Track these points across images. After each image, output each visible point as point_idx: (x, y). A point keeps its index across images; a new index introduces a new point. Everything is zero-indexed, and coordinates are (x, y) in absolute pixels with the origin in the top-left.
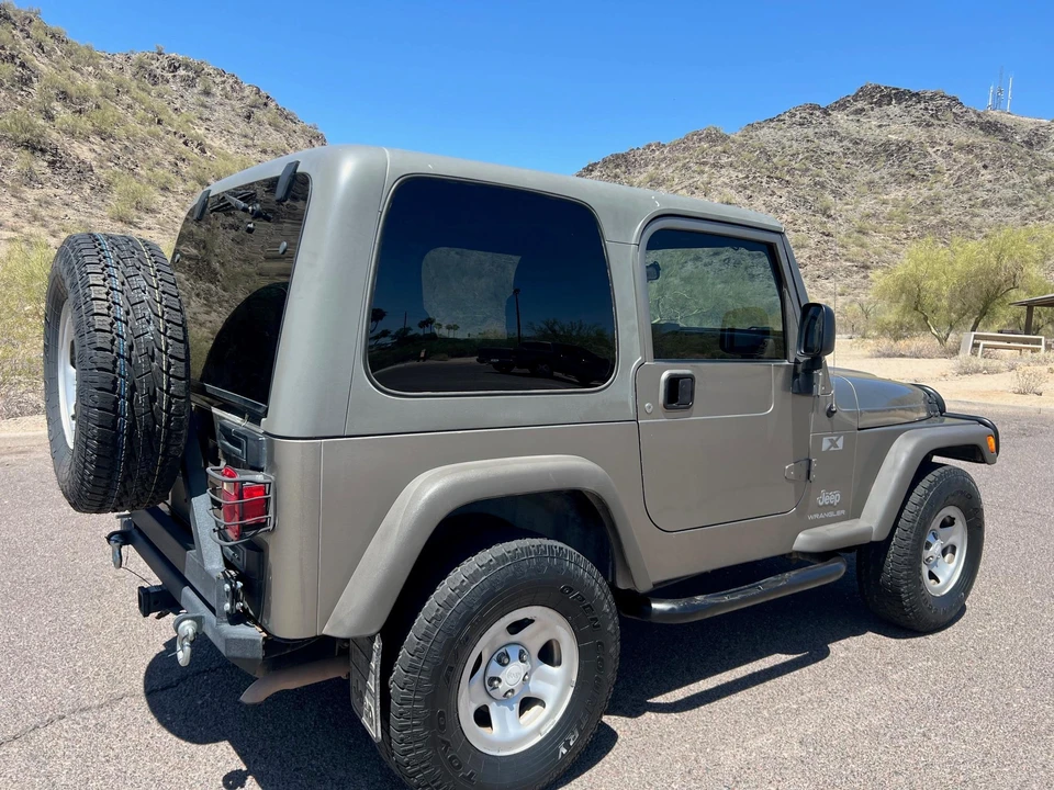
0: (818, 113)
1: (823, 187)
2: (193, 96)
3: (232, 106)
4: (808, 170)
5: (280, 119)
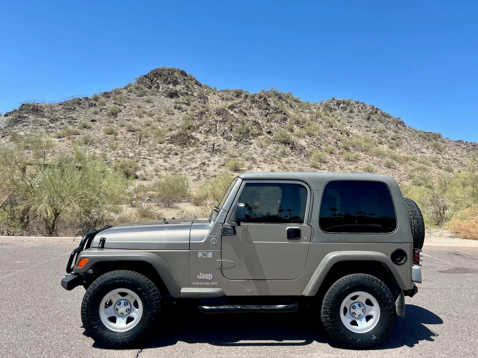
2: (346, 114)
3: (361, 115)
5: (382, 117)
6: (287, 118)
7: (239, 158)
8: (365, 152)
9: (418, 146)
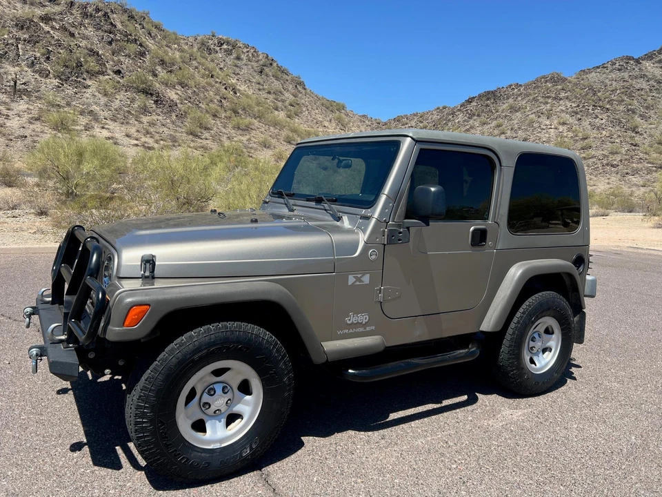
0: (632, 62)
1: (634, 112)
2: (230, 60)
3: (252, 66)
4: (623, 101)
5: (279, 73)
6: (145, 53)
7: (66, 109)
8: (258, 119)
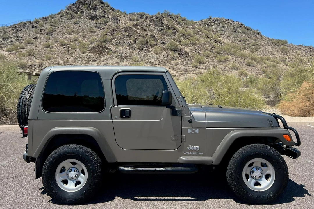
6: (176, 32)
7: (141, 62)
8: (232, 55)
9: (271, 50)
